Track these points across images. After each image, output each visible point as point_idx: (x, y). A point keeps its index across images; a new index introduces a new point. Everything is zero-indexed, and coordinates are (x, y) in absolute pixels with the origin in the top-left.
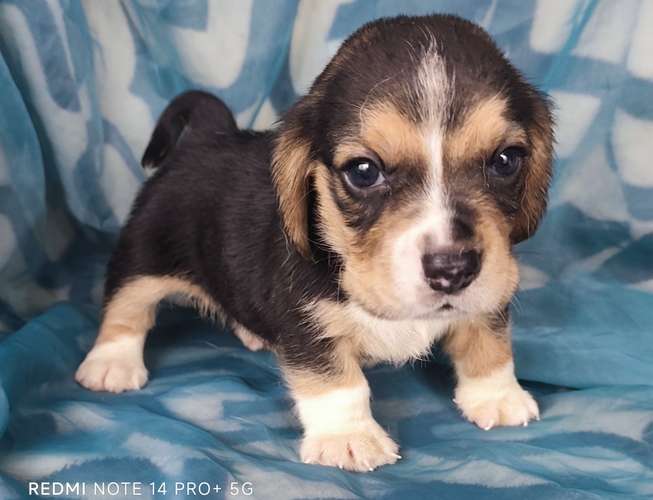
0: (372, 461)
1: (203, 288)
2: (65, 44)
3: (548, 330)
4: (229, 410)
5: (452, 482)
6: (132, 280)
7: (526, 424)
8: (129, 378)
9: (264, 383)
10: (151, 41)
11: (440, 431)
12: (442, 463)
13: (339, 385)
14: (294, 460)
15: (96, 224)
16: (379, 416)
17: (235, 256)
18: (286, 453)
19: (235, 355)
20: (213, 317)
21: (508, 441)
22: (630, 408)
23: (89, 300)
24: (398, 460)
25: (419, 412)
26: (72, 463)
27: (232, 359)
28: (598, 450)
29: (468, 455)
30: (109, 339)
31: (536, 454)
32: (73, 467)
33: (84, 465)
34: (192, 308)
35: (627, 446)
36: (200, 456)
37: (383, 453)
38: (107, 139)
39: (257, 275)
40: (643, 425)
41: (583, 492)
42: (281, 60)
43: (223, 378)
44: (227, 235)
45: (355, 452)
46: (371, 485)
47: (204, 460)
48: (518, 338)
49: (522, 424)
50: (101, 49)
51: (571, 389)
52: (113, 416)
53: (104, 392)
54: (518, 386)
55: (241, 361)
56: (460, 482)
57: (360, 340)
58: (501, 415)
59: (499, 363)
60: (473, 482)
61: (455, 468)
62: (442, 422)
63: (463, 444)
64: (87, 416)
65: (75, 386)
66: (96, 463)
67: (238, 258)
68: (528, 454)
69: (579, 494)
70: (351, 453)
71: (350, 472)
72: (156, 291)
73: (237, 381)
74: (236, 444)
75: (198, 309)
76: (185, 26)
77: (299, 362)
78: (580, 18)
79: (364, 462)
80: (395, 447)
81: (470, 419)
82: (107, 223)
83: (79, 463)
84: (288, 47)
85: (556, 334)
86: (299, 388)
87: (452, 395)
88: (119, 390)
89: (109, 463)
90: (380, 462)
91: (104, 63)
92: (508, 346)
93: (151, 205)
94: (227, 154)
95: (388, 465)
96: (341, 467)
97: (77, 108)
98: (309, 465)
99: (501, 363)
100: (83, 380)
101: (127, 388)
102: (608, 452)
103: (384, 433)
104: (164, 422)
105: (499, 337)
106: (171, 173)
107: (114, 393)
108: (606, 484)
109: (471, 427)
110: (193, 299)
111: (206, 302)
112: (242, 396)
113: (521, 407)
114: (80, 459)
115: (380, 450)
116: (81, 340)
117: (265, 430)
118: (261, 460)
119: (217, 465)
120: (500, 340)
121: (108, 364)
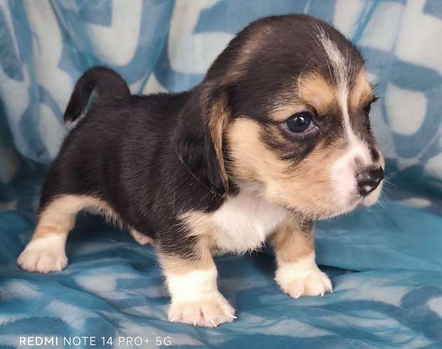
0: (216, 320)
1: (108, 203)
2: (13, 34)
3: (339, 232)
4: (120, 285)
5: (269, 334)
6: (59, 197)
7: (323, 295)
8: (54, 263)
9: (146, 267)
10: (72, 34)
11: (264, 299)
12: (264, 321)
13: (197, 268)
14: (163, 319)
15: (34, 158)
16: (223, 289)
17: (129, 179)
18: (158, 315)
19: (128, 248)
20: (114, 223)
21: (310, 306)
22: (392, 284)
23: (31, 210)
24: (235, 319)
25: (251, 287)
26: (8, 320)
27: (126, 250)
28: (369, 313)
29: (281, 315)
30: (41, 236)
31: (327, 315)
32: (9, 323)
33: (17, 322)
34: (101, 216)
35: (389, 310)
36: (96, 316)
37: (224, 314)
38: (42, 100)
39: (144, 192)
40: (401, 295)
41: (356, 340)
42: (161, 47)
43: (118, 263)
44: (123, 165)
45: (205, 314)
46: (214, 336)
47: (98, 319)
48: (319, 237)
49: (320, 295)
50: (37, 38)
51: (355, 271)
52: (39, 289)
53: (36, 272)
54: (318, 269)
55: (132, 251)
56: (275, 334)
57: (215, 238)
58: (306, 288)
59: (305, 254)
60: (284, 334)
61: (271, 325)
62: (265, 293)
63: (278, 308)
64: (21, 288)
65: (17, 269)
66: (24, 320)
67: (131, 180)
68: (322, 315)
69: (353, 342)
70: (202, 314)
71: (201, 327)
72: (76, 205)
73: (128, 266)
74: (124, 308)
75: (105, 216)
76: (96, 23)
77: (171, 251)
78: (364, 20)
79: (211, 320)
80: (233, 311)
81: (285, 291)
82: (42, 157)
83: (13, 321)
84: (167, 38)
85: (345, 234)
86: (169, 268)
87: (273, 275)
88: (46, 271)
89: (34, 320)
90: (222, 320)
91: (39, 47)
92: (311, 243)
93: (72, 147)
94: (124, 111)
95: (227, 322)
96: (195, 324)
97: (20, 78)
98: (173, 322)
99: (306, 254)
100: (22, 264)
101: (53, 270)
102: (376, 314)
103: (226, 301)
104: (73, 292)
105: (307, 236)
106: (87, 125)
107: (43, 273)
108: (373, 335)
109: (285, 297)
110: (102, 210)
111: (110, 212)
112: (129, 275)
113: (319, 284)
114: (13, 318)
115: (222, 313)
116: (22, 237)
117: (144, 298)
118: (139, 319)
119: (107, 322)
120: (307, 239)
121: (40, 253)
